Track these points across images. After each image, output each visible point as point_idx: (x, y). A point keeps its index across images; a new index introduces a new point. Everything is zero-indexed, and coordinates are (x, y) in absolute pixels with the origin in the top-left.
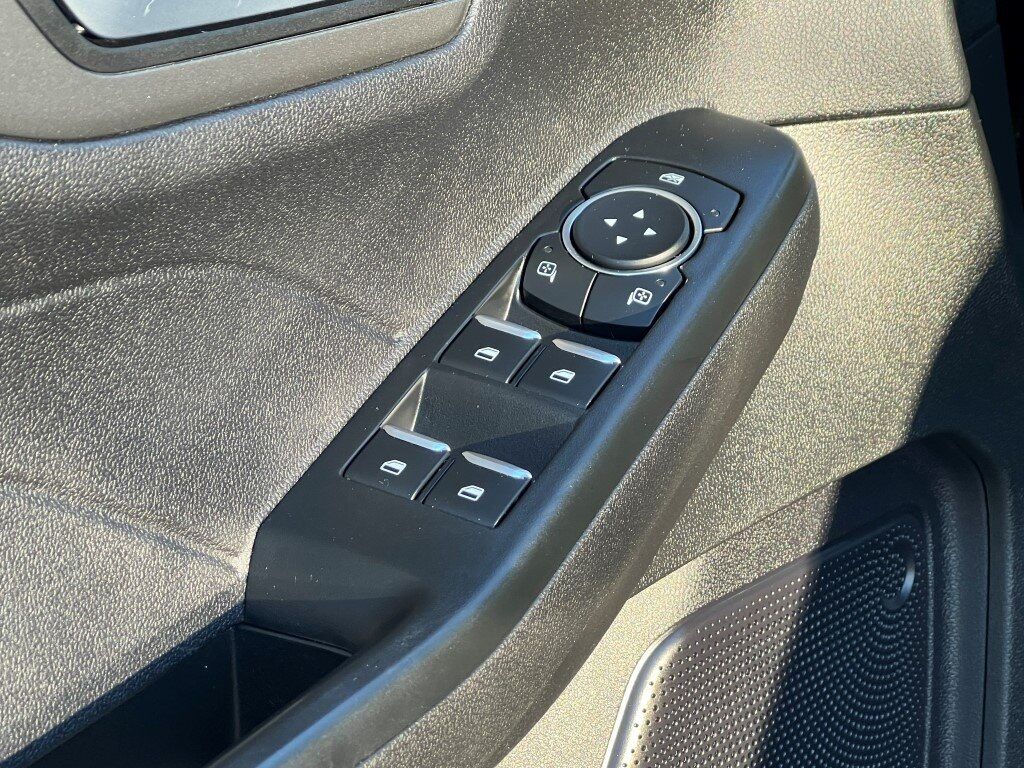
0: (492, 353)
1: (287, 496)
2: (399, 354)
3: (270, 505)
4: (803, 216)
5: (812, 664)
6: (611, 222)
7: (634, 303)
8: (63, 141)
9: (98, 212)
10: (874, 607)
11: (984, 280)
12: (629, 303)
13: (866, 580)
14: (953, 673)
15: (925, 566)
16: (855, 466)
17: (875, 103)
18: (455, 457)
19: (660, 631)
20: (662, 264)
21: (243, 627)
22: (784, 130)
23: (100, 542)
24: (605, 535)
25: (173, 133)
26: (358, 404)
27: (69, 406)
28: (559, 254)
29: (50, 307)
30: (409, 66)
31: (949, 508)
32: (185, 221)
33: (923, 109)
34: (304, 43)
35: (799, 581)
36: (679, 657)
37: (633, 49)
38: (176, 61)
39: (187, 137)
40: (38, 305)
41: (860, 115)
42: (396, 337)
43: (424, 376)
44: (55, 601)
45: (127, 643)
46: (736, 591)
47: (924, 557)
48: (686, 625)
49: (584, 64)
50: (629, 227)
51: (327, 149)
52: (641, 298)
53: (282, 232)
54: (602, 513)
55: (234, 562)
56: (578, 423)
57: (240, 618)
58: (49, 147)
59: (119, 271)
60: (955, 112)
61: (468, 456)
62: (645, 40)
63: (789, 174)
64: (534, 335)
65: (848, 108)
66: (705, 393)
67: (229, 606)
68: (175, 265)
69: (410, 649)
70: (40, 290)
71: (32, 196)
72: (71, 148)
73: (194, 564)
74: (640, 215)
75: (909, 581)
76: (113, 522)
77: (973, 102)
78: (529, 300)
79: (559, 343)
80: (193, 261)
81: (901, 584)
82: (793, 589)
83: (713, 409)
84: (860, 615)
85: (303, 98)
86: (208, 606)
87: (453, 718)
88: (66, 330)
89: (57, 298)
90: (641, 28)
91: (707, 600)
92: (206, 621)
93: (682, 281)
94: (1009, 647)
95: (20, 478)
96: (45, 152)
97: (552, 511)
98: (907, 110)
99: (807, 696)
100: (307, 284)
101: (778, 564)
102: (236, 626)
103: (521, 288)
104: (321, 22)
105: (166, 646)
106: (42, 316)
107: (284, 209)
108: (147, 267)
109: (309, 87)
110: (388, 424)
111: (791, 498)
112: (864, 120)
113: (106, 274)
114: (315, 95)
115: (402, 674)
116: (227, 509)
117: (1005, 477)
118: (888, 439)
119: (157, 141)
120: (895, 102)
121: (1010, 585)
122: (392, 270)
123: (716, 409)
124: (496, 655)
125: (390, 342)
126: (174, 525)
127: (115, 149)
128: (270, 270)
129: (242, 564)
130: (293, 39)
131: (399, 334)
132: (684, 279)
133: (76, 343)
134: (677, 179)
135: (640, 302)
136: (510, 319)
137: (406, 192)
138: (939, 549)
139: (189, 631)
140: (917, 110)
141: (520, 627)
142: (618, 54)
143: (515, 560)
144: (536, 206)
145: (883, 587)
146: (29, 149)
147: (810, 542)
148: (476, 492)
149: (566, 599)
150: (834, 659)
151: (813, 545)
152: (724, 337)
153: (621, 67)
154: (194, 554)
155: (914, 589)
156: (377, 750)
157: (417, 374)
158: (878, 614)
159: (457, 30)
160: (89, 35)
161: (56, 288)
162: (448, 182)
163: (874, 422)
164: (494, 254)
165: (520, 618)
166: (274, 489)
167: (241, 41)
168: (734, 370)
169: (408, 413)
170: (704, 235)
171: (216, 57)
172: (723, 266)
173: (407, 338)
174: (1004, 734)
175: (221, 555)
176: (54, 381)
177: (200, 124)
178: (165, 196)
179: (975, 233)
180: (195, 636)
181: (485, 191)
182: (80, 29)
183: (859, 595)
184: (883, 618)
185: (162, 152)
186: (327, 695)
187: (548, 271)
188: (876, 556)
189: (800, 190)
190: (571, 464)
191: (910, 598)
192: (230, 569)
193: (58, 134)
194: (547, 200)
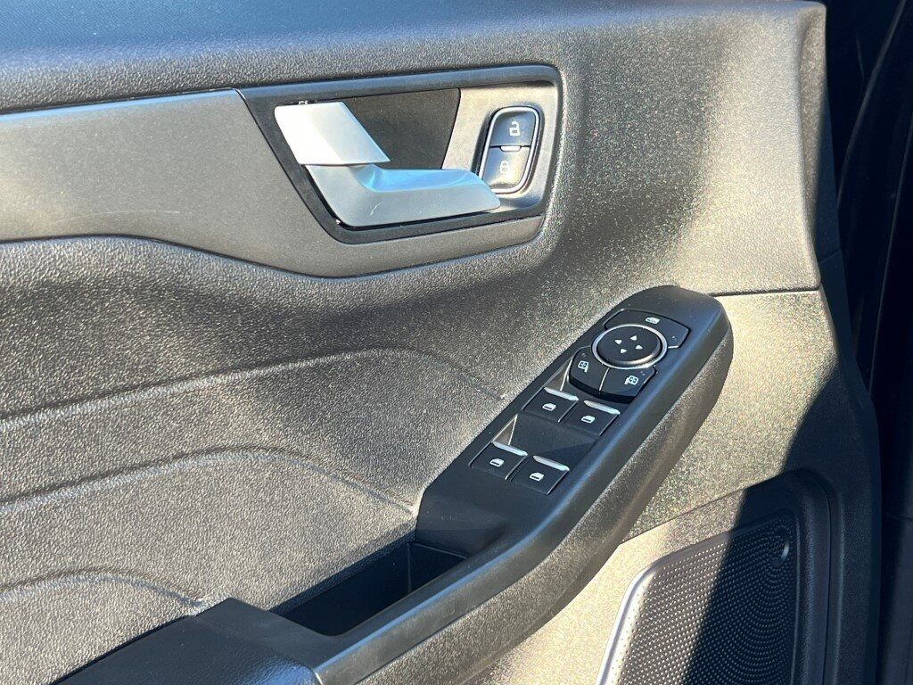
0: (552, 407)
1: (440, 476)
2: (503, 405)
3: (431, 480)
4: (723, 342)
5: (729, 592)
6: (619, 342)
7: (629, 384)
8: (326, 277)
9: (343, 315)
10: (765, 564)
11: (828, 384)
12: (626, 383)
13: (761, 549)
14: (811, 605)
15: (795, 544)
16: (753, 483)
17: (768, 286)
18: (530, 458)
19: (643, 566)
20: (645, 363)
21: (414, 544)
22: (717, 298)
23: (340, 492)
24: (607, 502)
25: (383, 277)
26: (480, 431)
27: (325, 418)
28: (590, 358)
29: (317, 364)
30: (510, 251)
31: (810, 513)
32: (389, 325)
33: (794, 290)
34: (454, 235)
35: (722, 546)
36: (654, 581)
37: (635, 252)
38: (386, 240)
39: (392, 279)
40: (311, 363)
41: (759, 292)
42: (502, 397)
43: (516, 418)
44: (315, 520)
45: (352, 546)
46: (686, 548)
47: (795, 538)
48: (658, 565)
49: (608, 257)
50: (628, 344)
51: (464, 291)
52: (631, 381)
53: (442, 335)
54: (606, 491)
55: (411, 508)
56: (594, 444)
57: (413, 538)
58: (318, 279)
59: (354, 349)
60: (812, 293)
61: (537, 458)
62: (641, 247)
63: (716, 320)
64: (575, 398)
65: (753, 288)
66: (664, 433)
67: (407, 532)
68: (384, 348)
69: (499, 554)
70: (314, 355)
71: (309, 304)
72: (330, 281)
73: (389, 508)
74: (634, 338)
75: (786, 551)
76: (347, 481)
77: (822, 288)
78: (573, 381)
79: (587, 402)
80: (394, 347)
81: (781, 553)
82: (719, 550)
83: (669, 441)
84: (757, 568)
85: (452, 264)
86: (395, 531)
87: (521, 593)
88: (325, 377)
89: (321, 360)
90: (639, 241)
91: (668, 551)
92: (395, 538)
93: (654, 373)
94: (841, 592)
95: (299, 453)
96: (317, 282)
97: (578, 487)
98: (785, 290)
99: (726, 610)
100: (454, 365)
101: (710, 535)
102: (411, 543)
103: (570, 375)
104: (464, 225)
105: (373, 550)
106: (313, 369)
107: (442, 323)
108: (369, 348)
109: (455, 258)
110: (496, 440)
111: (716, 496)
112: (762, 295)
113: (347, 350)
114: (459, 263)
115: (494, 566)
116: (407, 480)
117: (840, 496)
118: (772, 469)
119: (375, 281)
120: (778, 286)
121: (842, 557)
122: (501, 361)
123: (671, 442)
124: (545, 561)
125: (499, 399)
126: (379, 486)
127: (353, 282)
128: (435, 356)
129: (415, 510)
130: (448, 233)
131: (504, 395)
132: (656, 371)
133: (330, 386)
134: (655, 321)
135: (632, 383)
136: (564, 391)
137: (509, 320)
138: (804, 534)
139: (386, 543)
140: (790, 291)
141: (559, 547)
142: (626, 254)
143: (558, 511)
144: (579, 333)
145: (771, 553)
146: (309, 280)
147: (728, 525)
148: (539, 476)
149: (584, 535)
150: (742, 591)
151: (731, 526)
152: (676, 403)
153: (627, 261)
154: (389, 502)
155: (788, 556)
156: (480, 605)
157: (513, 416)
158: (767, 568)
159: (537, 233)
160: (342, 224)
161: (321, 355)
162: (532, 317)
163: (764, 459)
164: (556, 356)
165: (559, 543)
166: (434, 472)
167: (420, 232)
168: (682, 421)
169: (507, 436)
170: (668, 349)
171: (407, 239)
172: (677, 365)
173: (508, 397)
174: (839, 640)
175: (404, 504)
176: (318, 404)
177: (397, 273)
178: (379, 310)
179: (822, 359)
180: (388, 546)
181: (552, 323)
182: (338, 221)
183: (757, 557)
184: (770, 571)
185: (377, 286)
186: (454, 574)
187: (584, 366)
188: (767, 536)
189: (722, 328)
190: (590, 464)
191: (786, 561)
192: (408, 512)
193: (323, 273)
194: (585, 330)
